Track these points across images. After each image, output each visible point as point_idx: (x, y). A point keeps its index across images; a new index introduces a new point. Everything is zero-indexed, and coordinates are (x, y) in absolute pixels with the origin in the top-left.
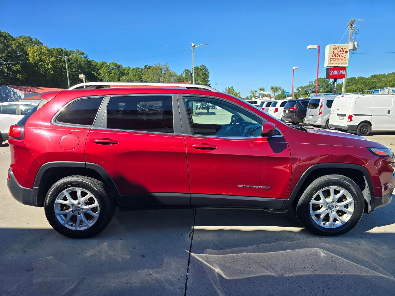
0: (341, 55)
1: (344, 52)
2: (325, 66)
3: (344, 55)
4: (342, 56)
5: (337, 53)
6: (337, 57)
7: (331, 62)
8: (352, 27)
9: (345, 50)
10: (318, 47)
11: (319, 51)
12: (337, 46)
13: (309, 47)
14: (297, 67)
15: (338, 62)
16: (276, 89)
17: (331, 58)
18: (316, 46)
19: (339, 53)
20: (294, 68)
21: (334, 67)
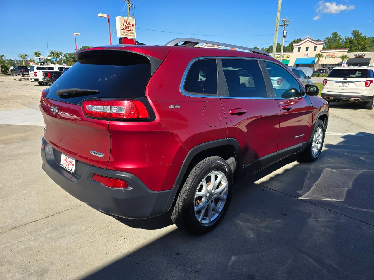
0: (129, 27)
1: (132, 25)
2: (118, 36)
3: (132, 28)
4: (131, 29)
5: (126, 25)
6: (126, 29)
7: (123, 33)
8: (129, 3)
9: (132, 24)
10: (108, 16)
11: (109, 21)
12: (126, 18)
13: (99, 15)
14: (79, 34)
15: (128, 34)
16: (57, 55)
17: (122, 29)
18: (106, 16)
19: (128, 25)
20: (75, 34)
21: (125, 38)
